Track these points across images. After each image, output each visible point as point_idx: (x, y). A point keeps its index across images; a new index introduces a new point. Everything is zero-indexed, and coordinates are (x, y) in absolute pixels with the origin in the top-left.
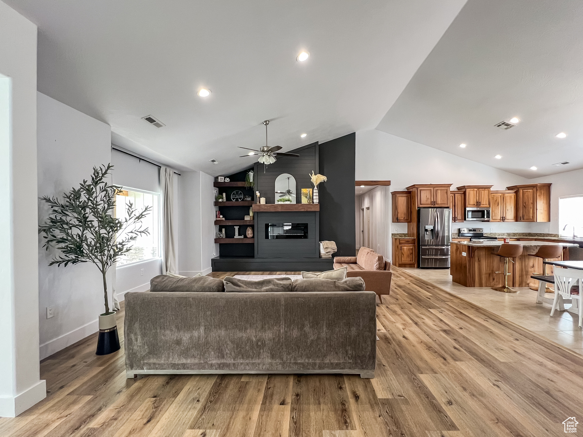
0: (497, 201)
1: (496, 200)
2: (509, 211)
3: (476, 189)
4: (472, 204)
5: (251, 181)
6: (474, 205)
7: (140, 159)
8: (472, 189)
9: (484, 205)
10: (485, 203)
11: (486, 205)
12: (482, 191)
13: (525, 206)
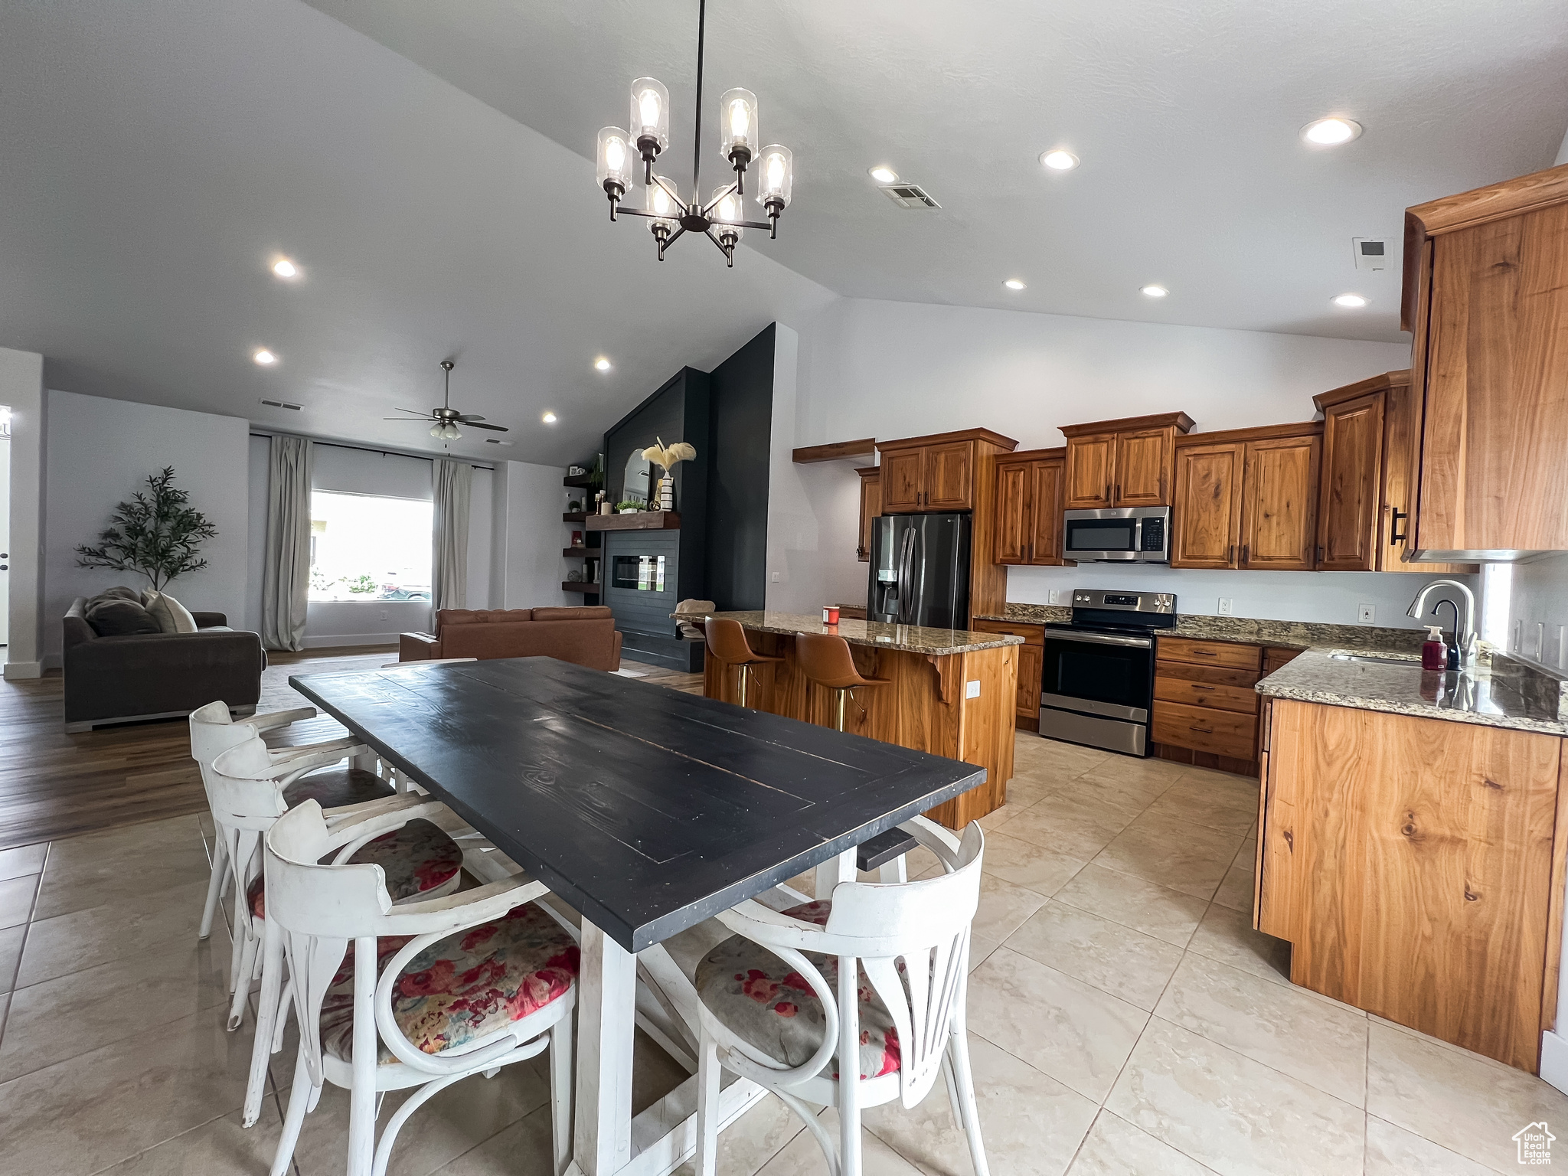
0: (1213, 479)
1: (1207, 476)
2: (1274, 520)
3: (1107, 436)
4: (1086, 494)
5: (602, 470)
6: (1097, 498)
7: (385, 453)
8: (1090, 438)
9: (1137, 496)
10: (1141, 491)
11: (1146, 495)
12: (1133, 441)
13: (1338, 494)
